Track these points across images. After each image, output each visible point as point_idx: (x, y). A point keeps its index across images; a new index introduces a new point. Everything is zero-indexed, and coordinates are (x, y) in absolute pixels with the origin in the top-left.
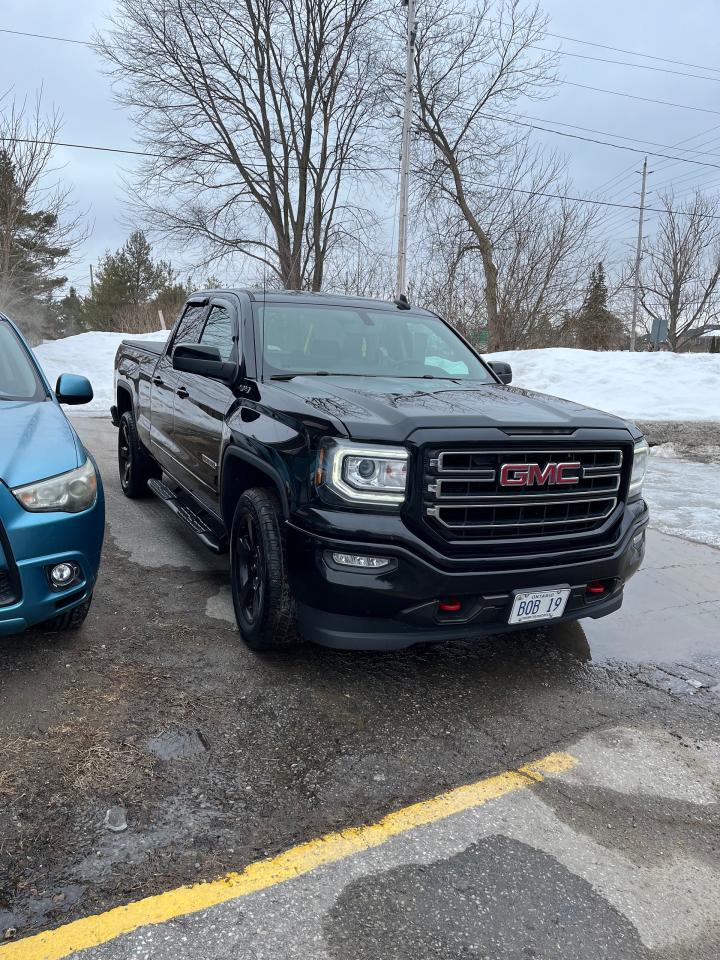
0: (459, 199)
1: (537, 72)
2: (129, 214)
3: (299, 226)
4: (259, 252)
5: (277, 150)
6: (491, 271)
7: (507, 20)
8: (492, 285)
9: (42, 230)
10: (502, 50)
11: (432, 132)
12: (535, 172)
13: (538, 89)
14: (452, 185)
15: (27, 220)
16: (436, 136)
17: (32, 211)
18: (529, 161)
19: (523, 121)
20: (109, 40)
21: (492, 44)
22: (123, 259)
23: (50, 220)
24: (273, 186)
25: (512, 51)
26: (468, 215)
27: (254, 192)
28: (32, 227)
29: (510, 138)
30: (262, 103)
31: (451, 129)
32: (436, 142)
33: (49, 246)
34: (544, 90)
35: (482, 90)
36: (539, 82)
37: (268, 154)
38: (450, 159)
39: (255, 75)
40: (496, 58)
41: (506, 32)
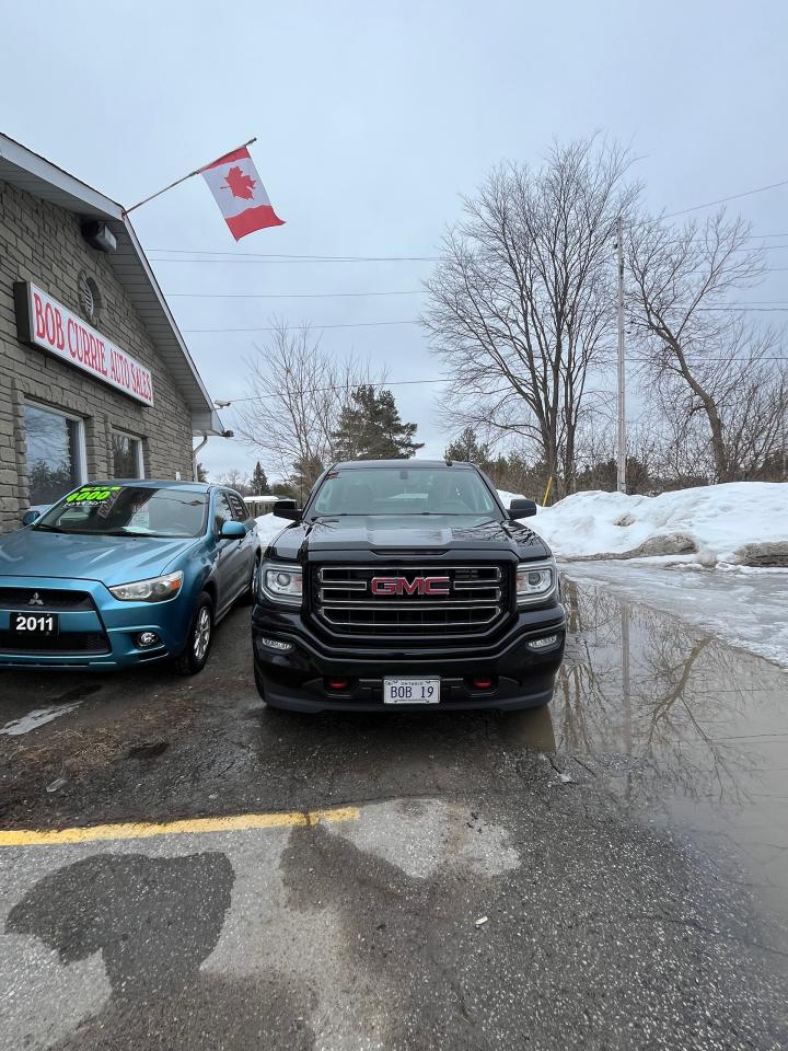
0: (684, 372)
1: (746, 267)
2: (439, 418)
3: (554, 410)
4: (525, 431)
5: (538, 363)
6: (717, 425)
7: (712, 235)
8: (717, 434)
9: (409, 434)
10: (711, 259)
11: (657, 329)
12: (754, 342)
13: (746, 280)
14: (677, 363)
15: (399, 429)
16: (662, 331)
17: (403, 424)
18: (747, 334)
19: (736, 307)
20: (427, 317)
21: (701, 257)
22: (459, 446)
23: (413, 427)
24: (535, 387)
25: (720, 257)
26: (693, 384)
27: (520, 391)
28: (403, 433)
29: (726, 320)
30: (527, 334)
31: (673, 323)
32: (662, 335)
33: (413, 443)
34: (751, 280)
35: (696, 291)
36: (749, 274)
37: (532, 369)
38: (674, 345)
39: (521, 317)
40: (706, 266)
41: (712, 246)
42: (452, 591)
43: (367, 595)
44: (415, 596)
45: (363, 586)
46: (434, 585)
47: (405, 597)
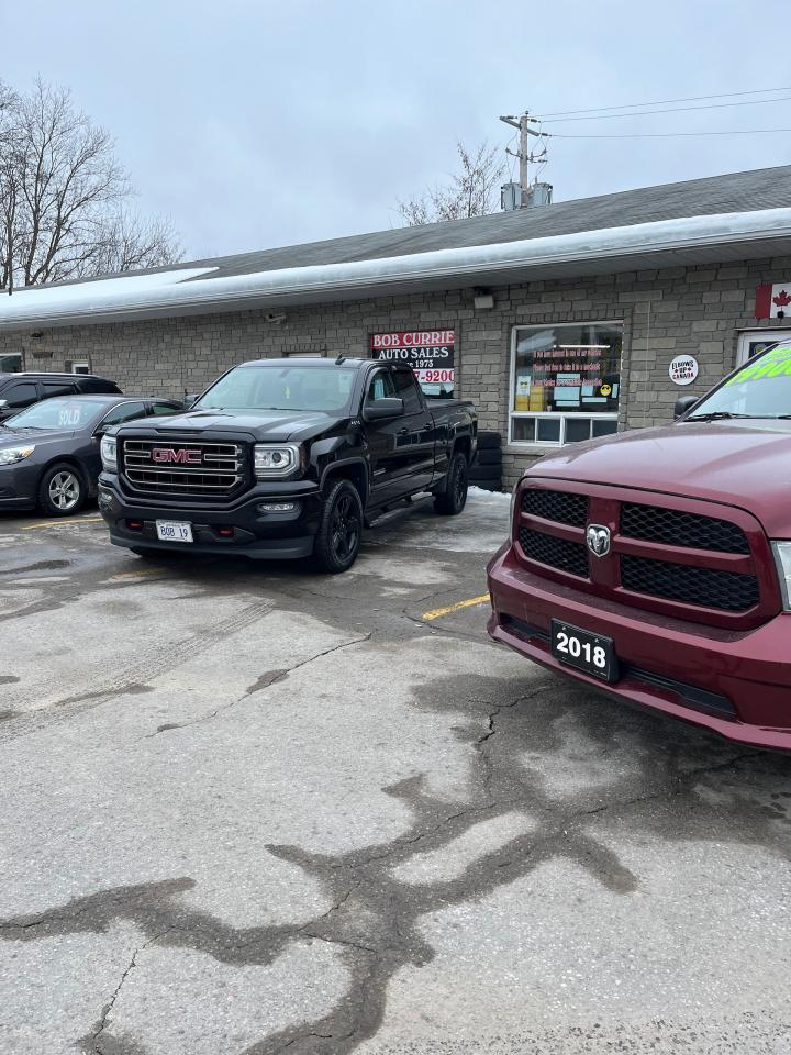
42: (203, 461)
43: (150, 461)
44: (180, 464)
45: (147, 454)
46: (191, 456)
47: (173, 464)
